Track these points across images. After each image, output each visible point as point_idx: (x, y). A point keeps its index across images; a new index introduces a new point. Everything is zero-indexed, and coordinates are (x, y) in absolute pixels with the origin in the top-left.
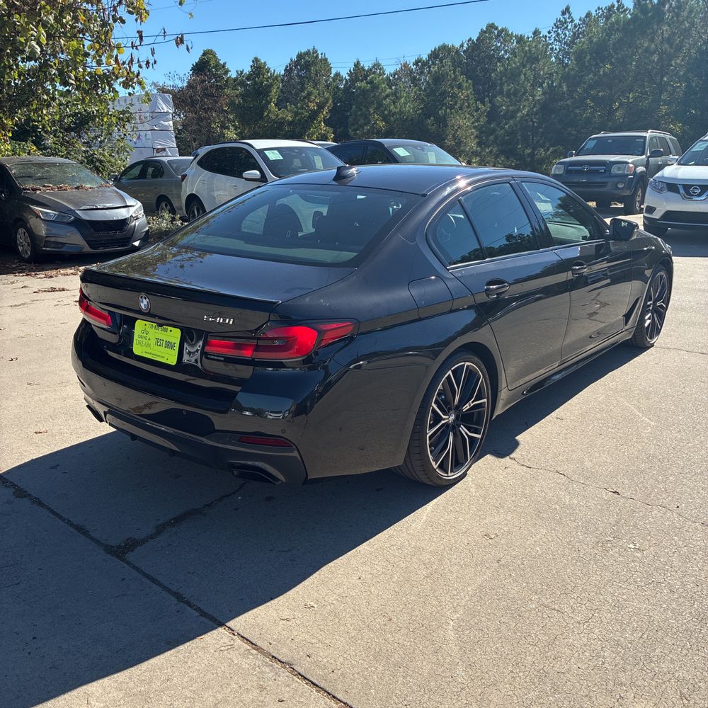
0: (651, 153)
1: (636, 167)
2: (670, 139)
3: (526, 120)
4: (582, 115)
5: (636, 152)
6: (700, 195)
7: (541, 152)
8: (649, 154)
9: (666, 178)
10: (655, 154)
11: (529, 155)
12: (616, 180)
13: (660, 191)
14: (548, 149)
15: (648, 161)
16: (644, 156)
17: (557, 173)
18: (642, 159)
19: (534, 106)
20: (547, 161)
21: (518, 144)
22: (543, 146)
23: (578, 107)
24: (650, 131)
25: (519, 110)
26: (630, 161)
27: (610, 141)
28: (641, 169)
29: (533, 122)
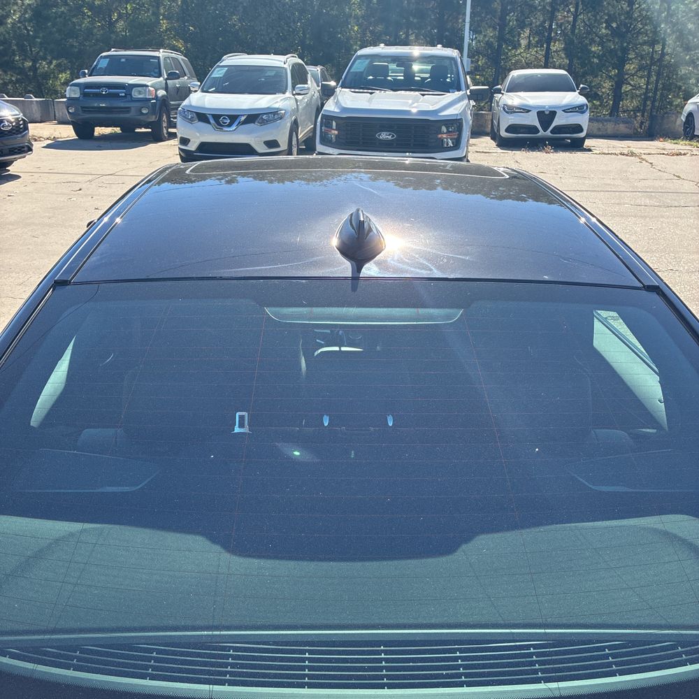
0: (169, 75)
1: (156, 90)
2: (182, 59)
3: (19, 28)
4: (80, 25)
5: (152, 73)
6: (230, 125)
7: (44, 66)
8: (166, 77)
9: (194, 107)
10: (172, 76)
11: (30, 68)
12: (138, 104)
13: (191, 121)
14: (51, 63)
15: (166, 83)
16: (161, 79)
17: (73, 96)
18: (161, 82)
19: (26, 12)
20: (52, 76)
21: (15, 55)
22: (44, 59)
23: (75, 16)
24: (161, 50)
25: (8, 15)
26: (149, 84)
27: (123, 60)
28: (161, 93)
29: (28, 31)
